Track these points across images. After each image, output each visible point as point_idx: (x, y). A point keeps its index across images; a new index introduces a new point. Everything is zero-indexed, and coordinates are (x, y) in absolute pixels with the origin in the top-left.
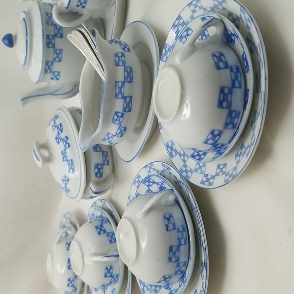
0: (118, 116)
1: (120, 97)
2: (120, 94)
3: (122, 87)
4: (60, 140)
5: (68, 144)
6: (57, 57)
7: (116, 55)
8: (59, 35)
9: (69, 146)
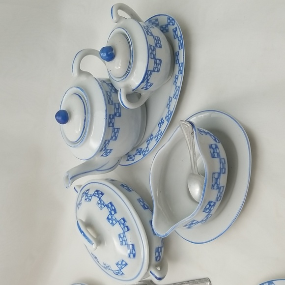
0: (210, 205)
1: (215, 187)
2: (216, 185)
3: (218, 178)
4: (114, 222)
5: (127, 227)
6: (114, 136)
7: (211, 146)
8: (118, 115)
9: (128, 230)
